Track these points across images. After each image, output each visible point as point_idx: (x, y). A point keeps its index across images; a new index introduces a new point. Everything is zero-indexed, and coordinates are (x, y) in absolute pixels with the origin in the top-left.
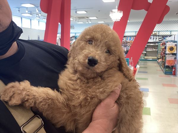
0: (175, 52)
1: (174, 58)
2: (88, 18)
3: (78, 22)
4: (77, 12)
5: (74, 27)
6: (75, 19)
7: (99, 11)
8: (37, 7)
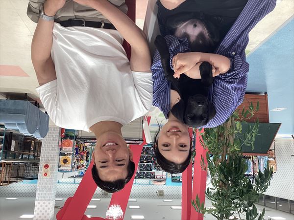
0: (61, 157)
1: (63, 150)
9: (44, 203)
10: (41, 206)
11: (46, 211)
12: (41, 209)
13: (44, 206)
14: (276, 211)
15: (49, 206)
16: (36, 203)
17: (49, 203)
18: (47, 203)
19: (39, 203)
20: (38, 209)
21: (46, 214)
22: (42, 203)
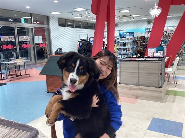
2: (131, 16)
3: (122, 20)
4: (121, 12)
5: (118, 25)
6: (119, 18)
7: (141, 9)
8: (87, 10)
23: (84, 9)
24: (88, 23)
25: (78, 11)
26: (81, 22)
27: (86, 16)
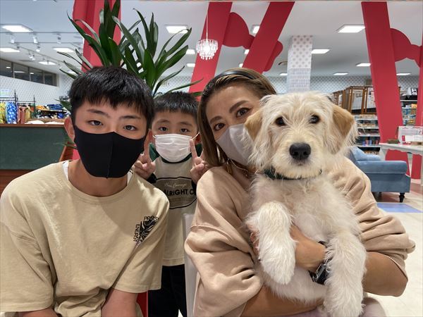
8: (35, 33)
9: (300, 66)
10: (303, 63)
11: (297, 56)
12: (303, 60)
13: (300, 63)
14: (14, 61)
15: (294, 63)
16: (309, 66)
17: (294, 66)
18: (297, 67)
19: (306, 66)
20: (307, 60)
21: (297, 53)
22: (303, 67)
23: (28, 31)
24: (29, 67)
25: (11, 33)
26: (12, 64)
27: (29, 50)
